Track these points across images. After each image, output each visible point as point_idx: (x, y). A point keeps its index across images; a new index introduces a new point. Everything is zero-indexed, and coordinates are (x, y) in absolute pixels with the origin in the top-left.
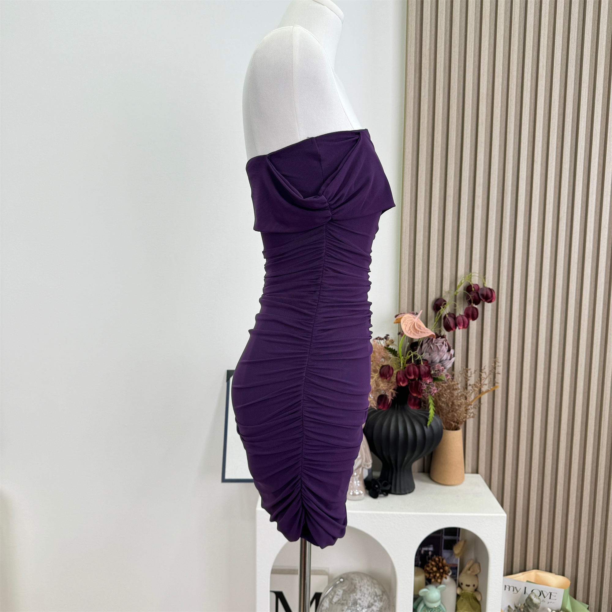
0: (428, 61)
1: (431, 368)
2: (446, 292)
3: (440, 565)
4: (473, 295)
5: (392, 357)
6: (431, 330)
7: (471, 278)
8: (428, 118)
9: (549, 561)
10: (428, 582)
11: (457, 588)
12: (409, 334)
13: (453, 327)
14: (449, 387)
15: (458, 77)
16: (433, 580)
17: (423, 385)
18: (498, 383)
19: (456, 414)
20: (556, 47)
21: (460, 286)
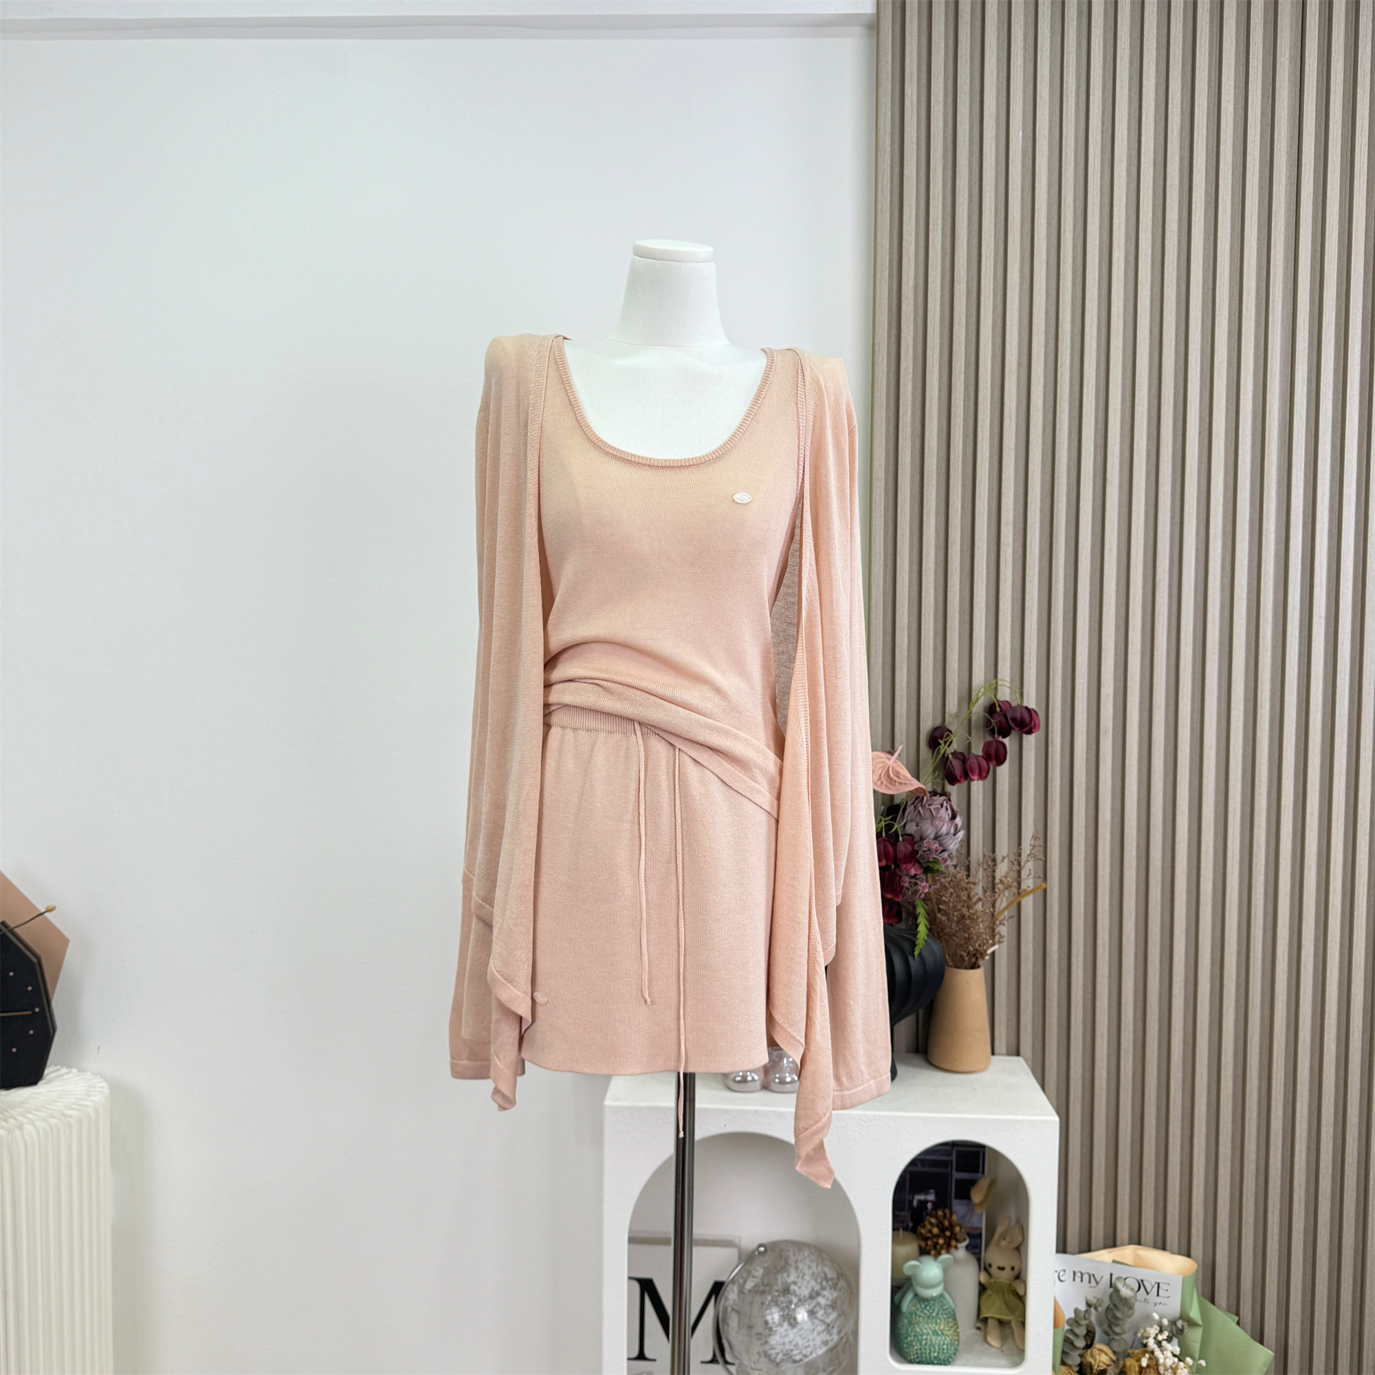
1: (917, 847)
2: (951, 716)
3: (946, 1223)
4: (998, 720)
6: (924, 783)
7: (996, 688)
11: (980, 1272)
12: (879, 787)
13: (961, 777)
16: (932, 1251)
17: (902, 878)
19: (970, 935)
21: (976, 703)
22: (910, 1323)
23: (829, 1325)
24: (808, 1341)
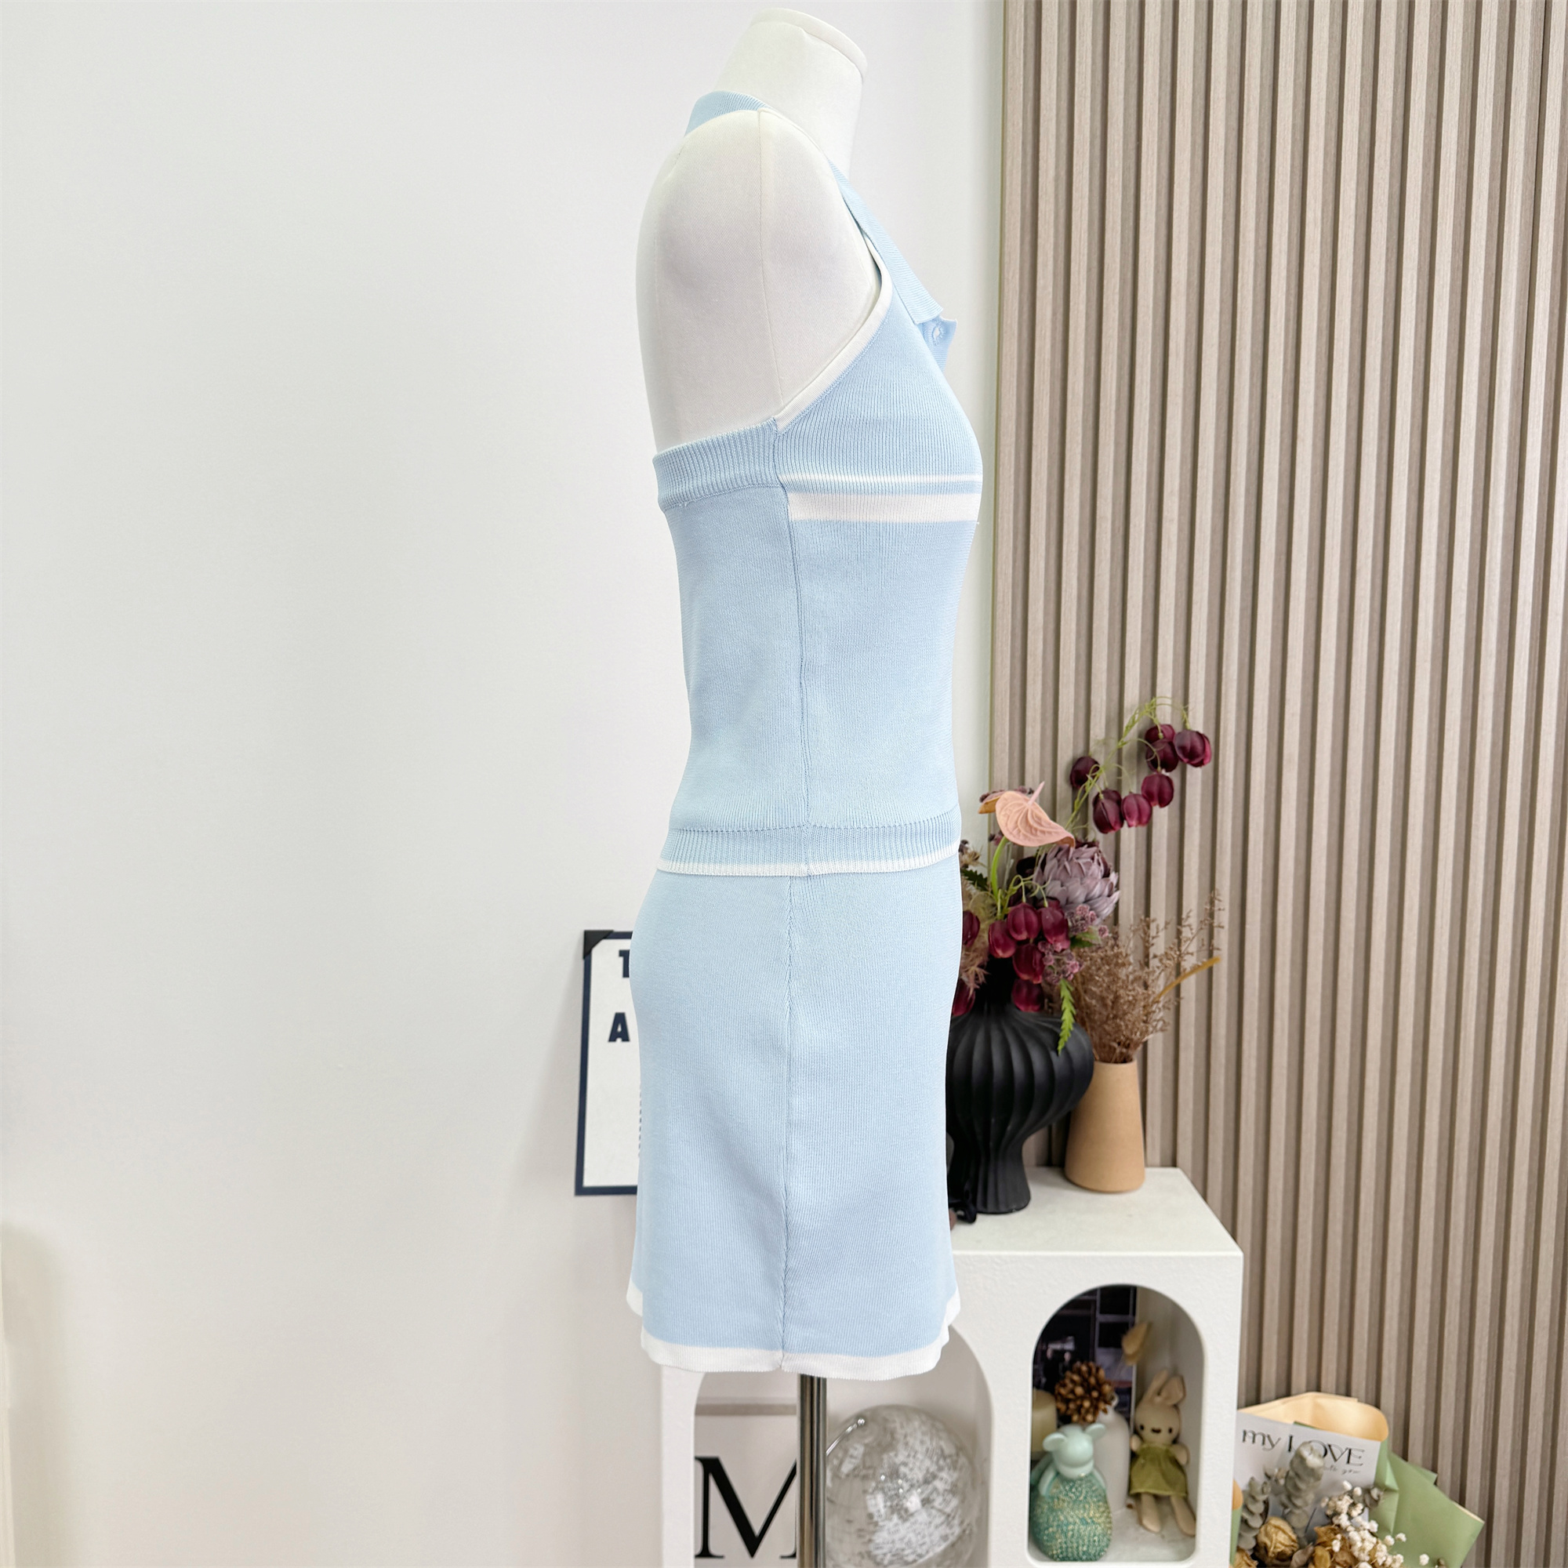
0: (1052, 206)
1: (1066, 914)
2: (1099, 741)
3: (1092, 1380)
4: (1162, 748)
5: (975, 894)
6: (1066, 829)
7: (1155, 709)
8: (1053, 338)
9: (1343, 1373)
10: (1064, 1420)
11: (1131, 1437)
12: (1014, 837)
13: (1116, 822)
14: (1106, 960)
15: (1122, 243)
16: (1075, 1418)
17: (1046, 956)
18: (1218, 949)
19: (1124, 1022)
20: (1344, 177)
21: (1129, 727)
22: (1052, 1510)
23: (949, 1516)
24: (924, 1537)
